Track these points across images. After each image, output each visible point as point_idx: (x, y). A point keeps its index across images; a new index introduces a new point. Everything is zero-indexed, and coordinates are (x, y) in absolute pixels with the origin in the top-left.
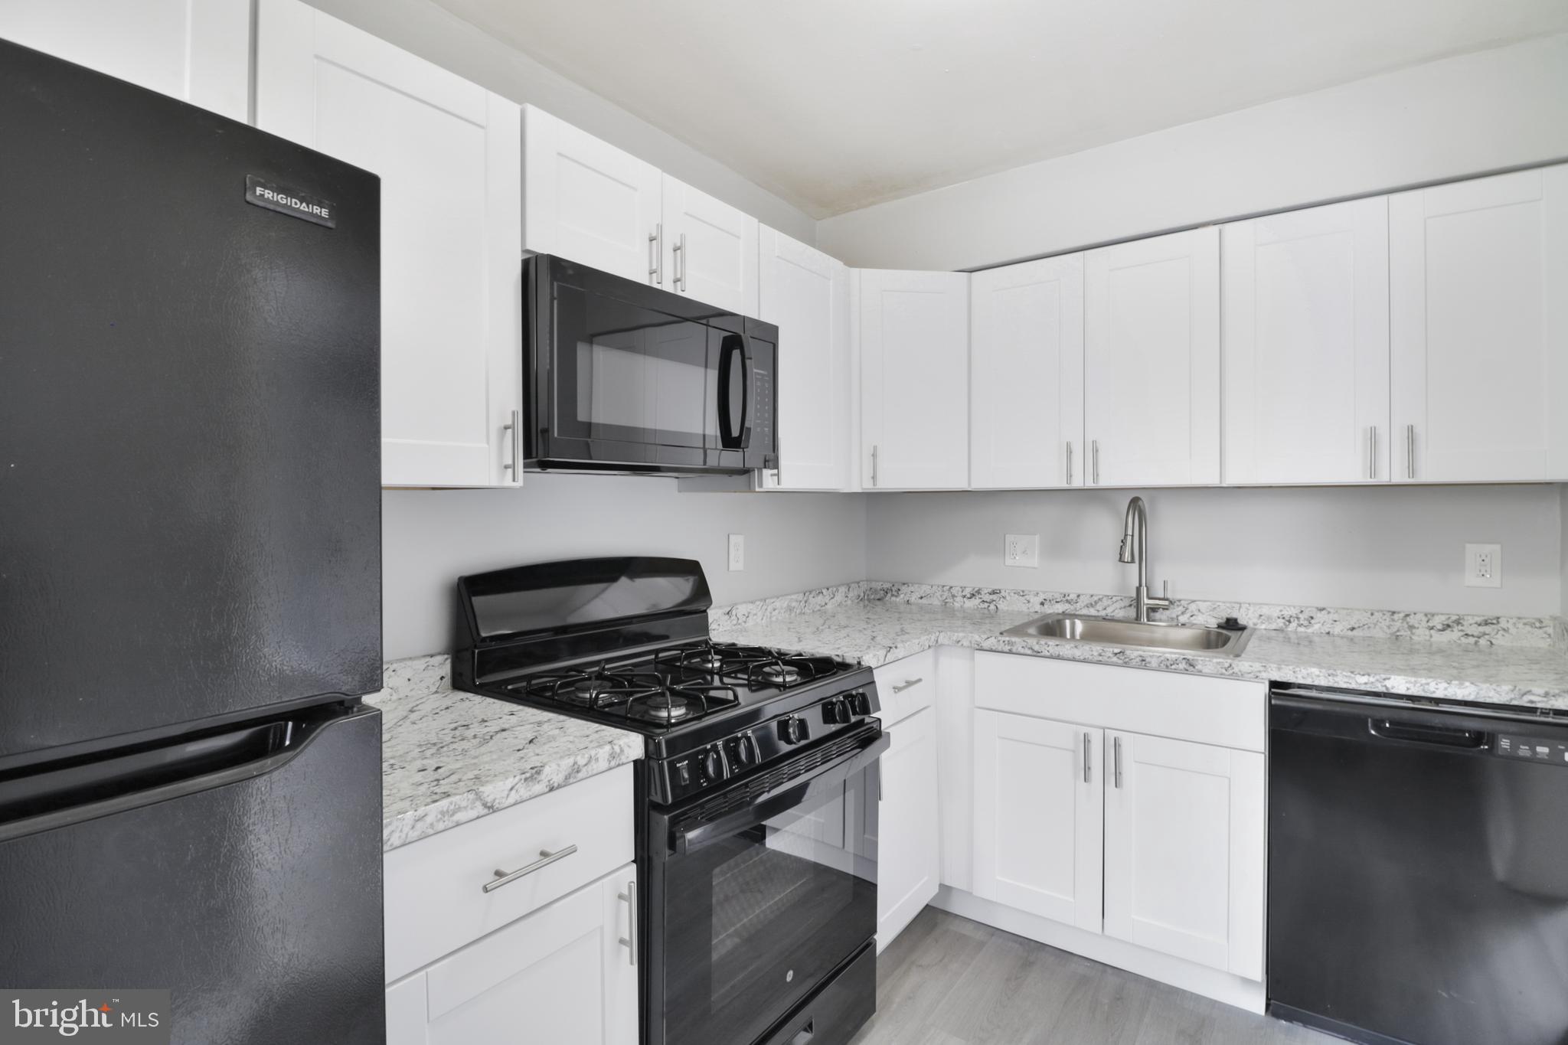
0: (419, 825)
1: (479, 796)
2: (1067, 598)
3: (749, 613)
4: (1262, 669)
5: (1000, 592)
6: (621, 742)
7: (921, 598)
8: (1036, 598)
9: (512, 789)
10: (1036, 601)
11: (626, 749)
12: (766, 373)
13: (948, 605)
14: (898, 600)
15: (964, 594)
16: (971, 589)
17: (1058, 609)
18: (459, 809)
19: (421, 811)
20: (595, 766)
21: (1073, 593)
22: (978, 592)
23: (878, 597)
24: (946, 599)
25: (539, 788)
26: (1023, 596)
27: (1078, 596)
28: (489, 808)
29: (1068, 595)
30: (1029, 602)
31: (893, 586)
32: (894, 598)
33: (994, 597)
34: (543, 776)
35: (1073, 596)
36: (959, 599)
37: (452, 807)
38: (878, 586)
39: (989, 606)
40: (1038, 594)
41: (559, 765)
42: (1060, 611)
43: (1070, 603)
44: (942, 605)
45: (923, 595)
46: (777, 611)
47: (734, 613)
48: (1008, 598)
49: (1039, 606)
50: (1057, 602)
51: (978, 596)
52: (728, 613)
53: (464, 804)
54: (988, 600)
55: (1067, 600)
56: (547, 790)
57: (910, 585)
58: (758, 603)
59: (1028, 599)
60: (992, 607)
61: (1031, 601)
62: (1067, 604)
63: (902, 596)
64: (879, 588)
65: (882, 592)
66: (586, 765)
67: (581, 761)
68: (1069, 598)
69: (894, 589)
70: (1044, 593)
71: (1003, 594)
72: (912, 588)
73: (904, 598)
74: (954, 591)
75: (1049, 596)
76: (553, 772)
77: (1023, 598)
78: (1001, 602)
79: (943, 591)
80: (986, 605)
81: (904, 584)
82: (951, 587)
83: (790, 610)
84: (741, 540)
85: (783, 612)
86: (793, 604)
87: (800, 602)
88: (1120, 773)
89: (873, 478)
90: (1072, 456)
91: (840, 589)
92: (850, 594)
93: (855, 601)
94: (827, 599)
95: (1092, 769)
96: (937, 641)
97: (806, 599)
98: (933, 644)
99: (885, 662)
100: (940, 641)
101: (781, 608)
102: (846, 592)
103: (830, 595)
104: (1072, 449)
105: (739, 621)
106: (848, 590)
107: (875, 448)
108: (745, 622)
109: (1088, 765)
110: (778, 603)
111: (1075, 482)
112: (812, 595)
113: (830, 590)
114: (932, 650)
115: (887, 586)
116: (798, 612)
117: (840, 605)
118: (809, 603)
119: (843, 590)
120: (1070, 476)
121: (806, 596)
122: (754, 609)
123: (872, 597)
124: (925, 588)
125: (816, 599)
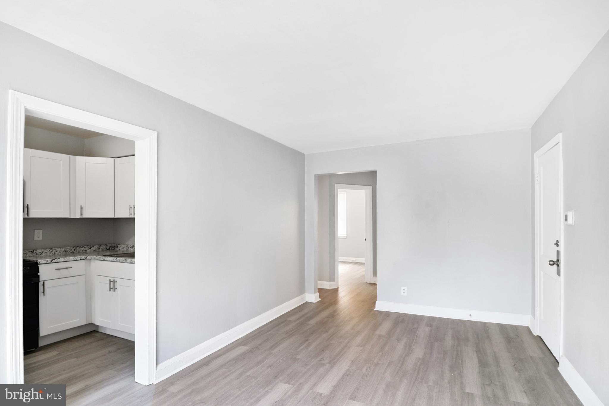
3: (43, 252)
47: (35, 252)
52: (32, 252)
58: (47, 249)
64: (113, 246)
72: (120, 246)
83: (66, 252)
84: (41, 232)
85: (62, 252)
86: (68, 250)
87: (72, 249)
88: (117, 289)
89: (81, 214)
90: (131, 209)
91: (95, 246)
92: (101, 248)
93: (104, 250)
94: (87, 249)
95: (112, 288)
96: (86, 258)
97: (74, 248)
98: (84, 259)
99: (52, 262)
100: (88, 258)
101: (60, 251)
102: (98, 247)
103: (88, 248)
104: (131, 207)
105: (37, 254)
106: (100, 246)
107: (81, 206)
108: (41, 254)
109: (112, 287)
110: (59, 250)
111: (132, 216)
112: (79, 247)
113: (89, 246)
114: (84, 260)
115: (115, 245)
116: (70, 252)
117: (94, 251)
118: (77, 250)
119: (97, 246)
120: (130, 214)
121: (75, 248)
122: (45, 251)
123: (112, 248)
124: (123, 245)
125: (81, 249)
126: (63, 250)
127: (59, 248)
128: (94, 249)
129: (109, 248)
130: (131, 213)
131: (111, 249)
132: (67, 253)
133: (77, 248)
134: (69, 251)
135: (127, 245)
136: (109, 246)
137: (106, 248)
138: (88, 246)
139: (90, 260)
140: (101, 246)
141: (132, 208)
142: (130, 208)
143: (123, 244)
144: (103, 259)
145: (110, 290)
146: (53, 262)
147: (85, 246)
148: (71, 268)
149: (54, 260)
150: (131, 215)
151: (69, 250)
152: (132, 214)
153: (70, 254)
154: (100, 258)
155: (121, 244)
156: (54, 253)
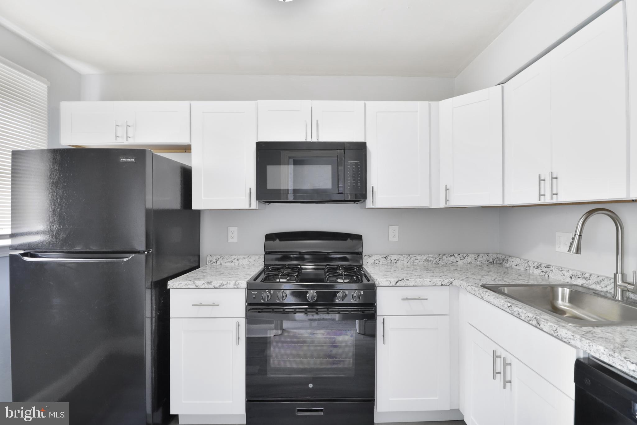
0: (180, 285)
1: (194, 283)
2: (584, 276)
3: (399, 259)
4: (572, 337)
5: (550, 267)
6: (239, 282)
7: (516, 265)
8: (568, 273)
9: (203, 284)
10: (568, 275)
11: (240, 284)
12: (359, 162)
13: (527, 271)
14: (507, 265)
15: (534, 266)
16: (537, 263)
17: (579, 282)
18: (189, 285)
19: (180, 282)
20: (229, 286)
21: (588, 273)
22: (540, 265)
23: (500, 262)
24: (526, 267)
25: (210, 286)
26: (561, 271)
27: (591, 275)
28: (197, 287)
29: (585, 274)
30: (564, 275)
31: (506, 257)
32: (506, 264)
33: (547, 269)
34: (212, 283)
35: (587, 275)
36: (532, 268)
37: (187, 284)
38: (500, 256)
39: (545, 275)
40: (569, 270)
41: (217, 282)
42: (580, 284)
43: (586, 279)
44: (524, 271)
45: (517, 264)
46: (418, 261)
47: (389, 258)
48: (554, 271)
49: (570, 279)
50: (578, 277)
51: (540, 268)
52: (385, 258)
53: (190, 284)
54: (545, 271)
55: (584, 277)
56: (213, 287)
57: (512, 257)
58: (404, 256)
59: (564, 273)
60: (546, 276)
61: (565, 275)
62: (584, 280)
63: (509, 263)
64: (500, 258)
65: (501, 260)
66: (226, 284)
67: (225, 283)
68: (585, 276)
69: (506, 259)
70: (572, 270)
71: (552, 268)
72: (512, 260)
73: (510, 264)
74: (530, 263)
75: (574, 273)
76: (216, 283)
77: (561, 272)
78: (550, 273)
79: (525, 263)
80: (544, 274)
81: (510, 257)
82: (528, 261)
83: (428, 261)
84: (397, 228)
85: (422, 261)
86: (431, 259)
87: (436, 258)
88: (510, 382)
89: (447, 200)
90: (542, 182)
91: (470, 256)
92: (480, 259)
93: (485, 263)
94: (458, 259)
95: (499, 373)
96: (451, 283)
97: (440, 257)
98: (448, 284)
99: (396, 285)
100: (454, 283)
101: (421, 260)
102: (475, 258)
103: (460, 258)
104: (542, 178)
105: (392, 262)
106: (478, 257)
107: (446, 186)
108: (396, 263)
109: (498, 370)
110: (419, 257)
111: (545, 200)
112: (446, 256)
113: (461, 255)
114: (448, 287)
115: (503, 257)
116: (434, 263)
117: (469, 263)
118: (443, 260)
119: (473, 256)
120: (541, 195)
121: (441, 255)
122: (401, 258)
123: (498, 262)
124: (518, 260)
125: (449, 258)
126: (424, 258)
127: (419, 255)
128: (469, 259)
129: (493, 261)
130: (542, 193)
131: (496, 263)
132: (430, 263)
133: (444, 257)
134: (433, 261)
135: (526, 261)
136: (492, 257)
137: (488, 261)
138: (459, 254)
139: (458, 288)
140: (480, 256)
141: (544, 180)
142: (540, 180)
143: (519, 258)
144: (481, 295)
145: (494, 378)
146: (398, 284)
147: (456, 254)
148: (426, 299)
149: (399, 282)
150: (542, 197)
151: (433, 259)
152: (544, 195)
153: (434, 265)
154: (475, 290)
155: (514, 257)
156: (412, 262)
